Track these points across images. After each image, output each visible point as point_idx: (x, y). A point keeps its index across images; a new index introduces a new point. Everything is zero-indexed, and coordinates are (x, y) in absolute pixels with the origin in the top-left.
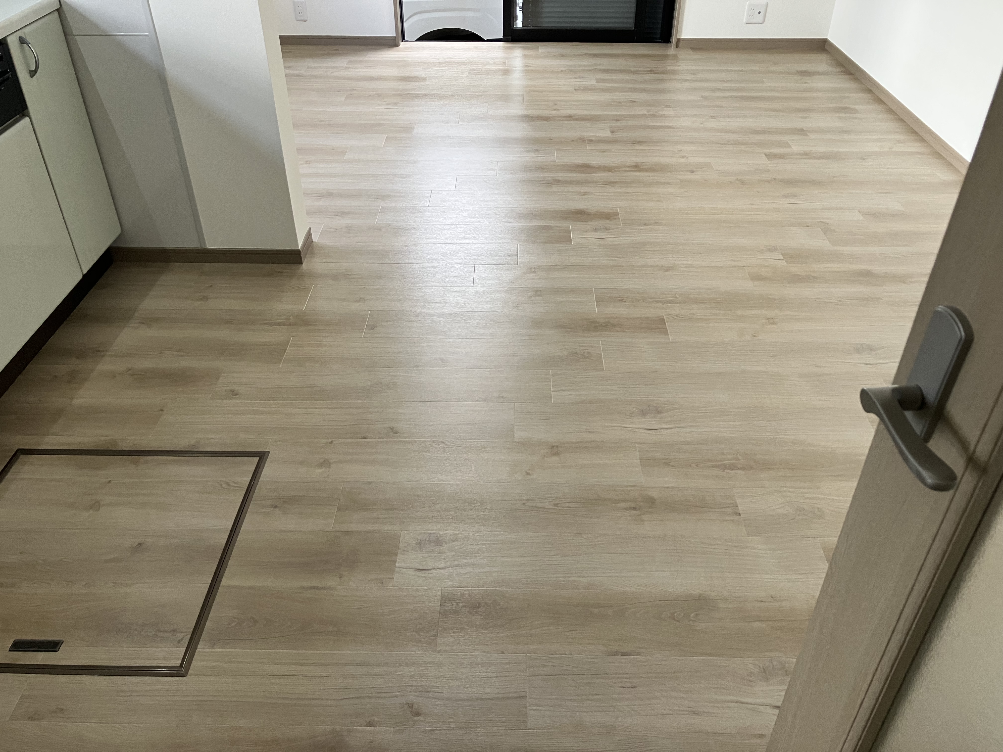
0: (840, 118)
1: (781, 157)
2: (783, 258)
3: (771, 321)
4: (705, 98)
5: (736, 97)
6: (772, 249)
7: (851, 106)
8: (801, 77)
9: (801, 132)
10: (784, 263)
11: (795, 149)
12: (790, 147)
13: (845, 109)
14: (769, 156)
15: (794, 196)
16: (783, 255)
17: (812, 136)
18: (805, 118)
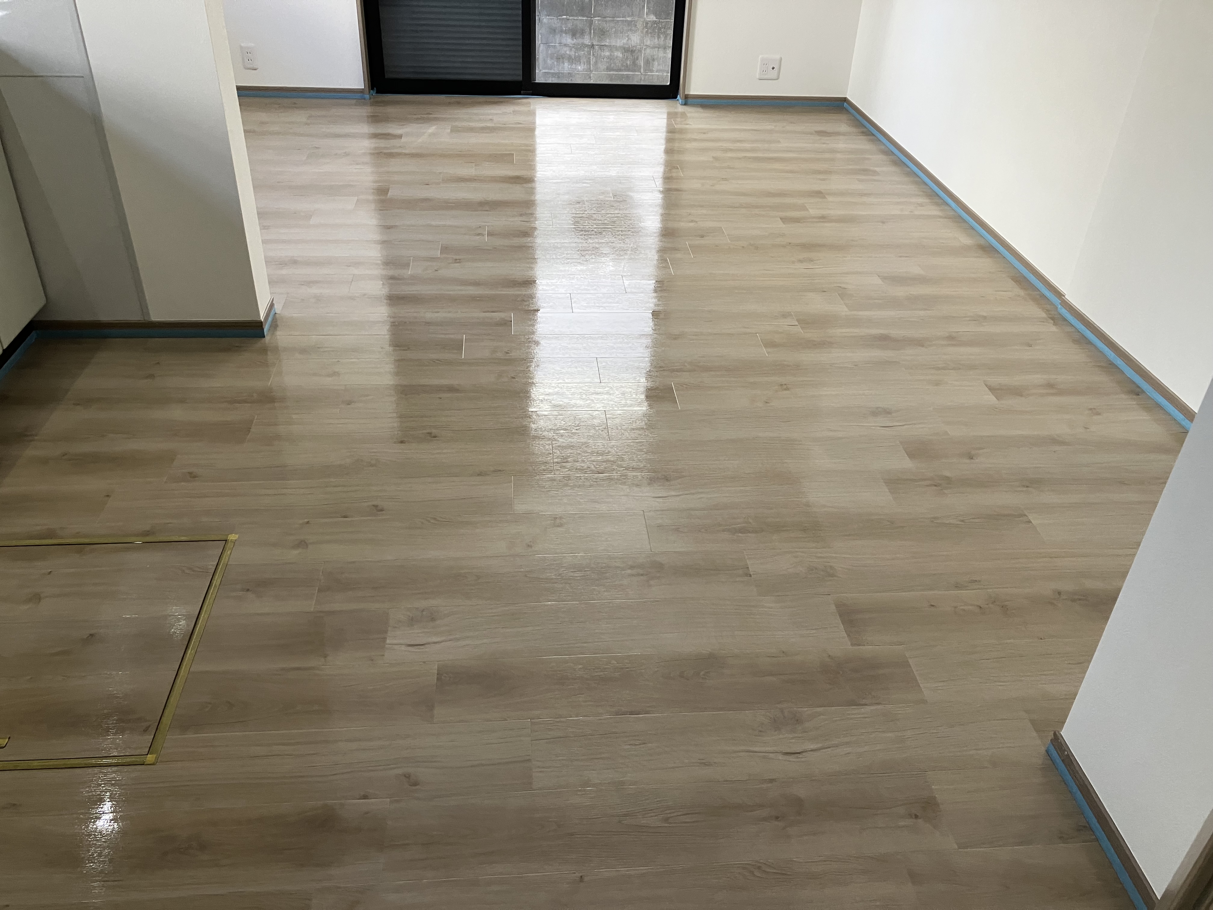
0: (859, 180)
1: (797, 220)
2: (797, 324)
3: (784, 387)
4: (716, 159)
5: (750, 158)
6: (785, 315)
7: (872, 168)
8: (820, 138)
9: (819, 194)
10: (798, 329)
11: (812, 212)
12: (807, 210)
13: (865, 171)
14: (784, 220)
15: (811, 260)
16: (798, 320)
17: (830, 199)
18: (824, 180)
